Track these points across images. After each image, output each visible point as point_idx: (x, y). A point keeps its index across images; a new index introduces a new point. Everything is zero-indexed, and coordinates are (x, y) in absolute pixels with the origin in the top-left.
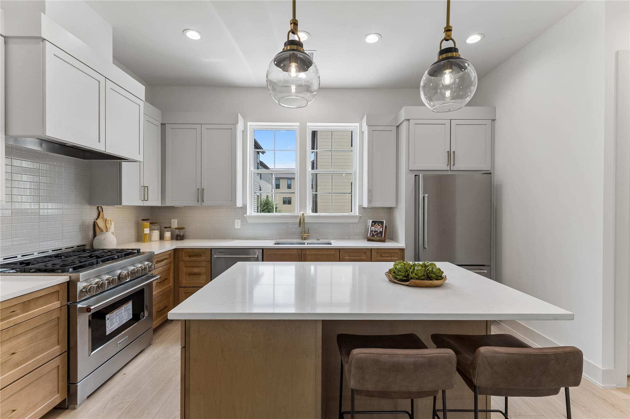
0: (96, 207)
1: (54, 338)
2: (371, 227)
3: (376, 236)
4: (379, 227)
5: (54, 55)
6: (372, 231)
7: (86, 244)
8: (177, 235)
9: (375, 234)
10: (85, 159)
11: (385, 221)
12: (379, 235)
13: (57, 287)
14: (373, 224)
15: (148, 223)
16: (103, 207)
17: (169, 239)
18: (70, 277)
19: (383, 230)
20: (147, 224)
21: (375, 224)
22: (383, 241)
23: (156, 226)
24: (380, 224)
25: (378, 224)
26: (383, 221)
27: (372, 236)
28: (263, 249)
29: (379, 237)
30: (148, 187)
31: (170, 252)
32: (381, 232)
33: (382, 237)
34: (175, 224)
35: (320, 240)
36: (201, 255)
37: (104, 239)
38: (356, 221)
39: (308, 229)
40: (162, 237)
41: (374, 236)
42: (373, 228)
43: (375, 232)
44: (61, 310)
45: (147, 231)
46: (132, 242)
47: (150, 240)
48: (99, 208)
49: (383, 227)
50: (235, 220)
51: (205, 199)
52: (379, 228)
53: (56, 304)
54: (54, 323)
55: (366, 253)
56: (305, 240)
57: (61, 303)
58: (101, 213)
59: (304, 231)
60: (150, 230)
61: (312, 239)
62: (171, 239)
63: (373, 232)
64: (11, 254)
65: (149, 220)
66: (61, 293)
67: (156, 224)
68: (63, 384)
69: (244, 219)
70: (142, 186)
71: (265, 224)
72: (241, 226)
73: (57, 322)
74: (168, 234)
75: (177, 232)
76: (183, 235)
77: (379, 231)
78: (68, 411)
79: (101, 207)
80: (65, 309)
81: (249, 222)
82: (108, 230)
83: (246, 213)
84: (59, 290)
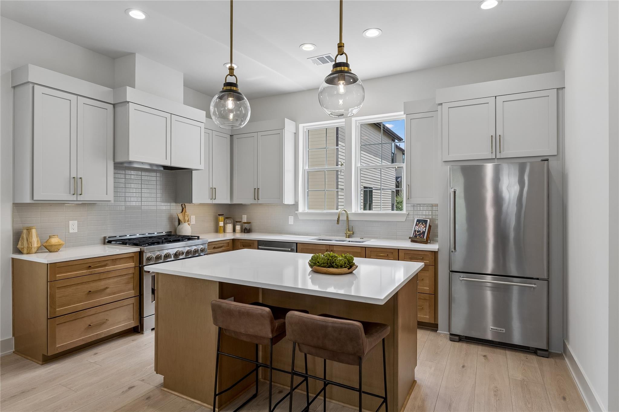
0: (181, 205)
1: (131, 286)
2: (415, 227)
3: (418, 237)
4: (423, 226)
5: (135, 109)
6: (415, 231)
7: (172, 231)
8: (245, 229)
9: (418, 235)
10: (171, 170)
11: (429, 220)
12: (421, 236)
13: (132, 253)
14: (418, 223)
15: (223, 218)
16: (186, 204)
17: (239, 232)
18: (141, 249)
19: (425, 230)
20: (221, 218)
21: (419, 223)
22: (426, 242)
23: (230, 220)
24: (424, 223)
25: (422, 224)
26: (427, 220)
27: (415, 237)
28: (297, 243)
29: (421, 237)
30: (215, 188)
31: (228, 241)
32: (424, 232)
33: (424, 238)
34: (245, 219)
35: (364, 239)
36: (251, 245)
37: (182, 228)
38: (403, 219)
39: (352, 227)
40: (234, 230)
41: (416, 237)
42: (417, 227)
43: (418, 232)
44: (135, 268)
45: (221, 224)
46: (210, 233)
47: (224, 231)
48: (183, 205)
49: (426, 227)
50: (289, 216)
51: (260, 197)
52: (422, 228)
53: (132, 264)
54: (131, 276)
55: (392, 253)
56: (349, 238)
57: (135, 264)
58: (184, 209)
59: (348, 229)
60: (224, 224)
61: (357, 237)
62: (240, 232)
63: (416, 233)
64: (124, 234)
65: (223, 215)
66: (135, 258)
67: (230, 219)
68: (137, 316)
69: (296, 216)
70: (211, 188)
71: (314, 220)
72: (294, 222)
73: (133, 276)
74: (238, 228)
75: (246, 226)
76: (249, 229)
77: (422, 231)
78: (139, 334)
79: (184, 204)
80: (138, 269)
81: (300, 219)
82: (186, 221)
83: (297, 210)
84: (134, 256)
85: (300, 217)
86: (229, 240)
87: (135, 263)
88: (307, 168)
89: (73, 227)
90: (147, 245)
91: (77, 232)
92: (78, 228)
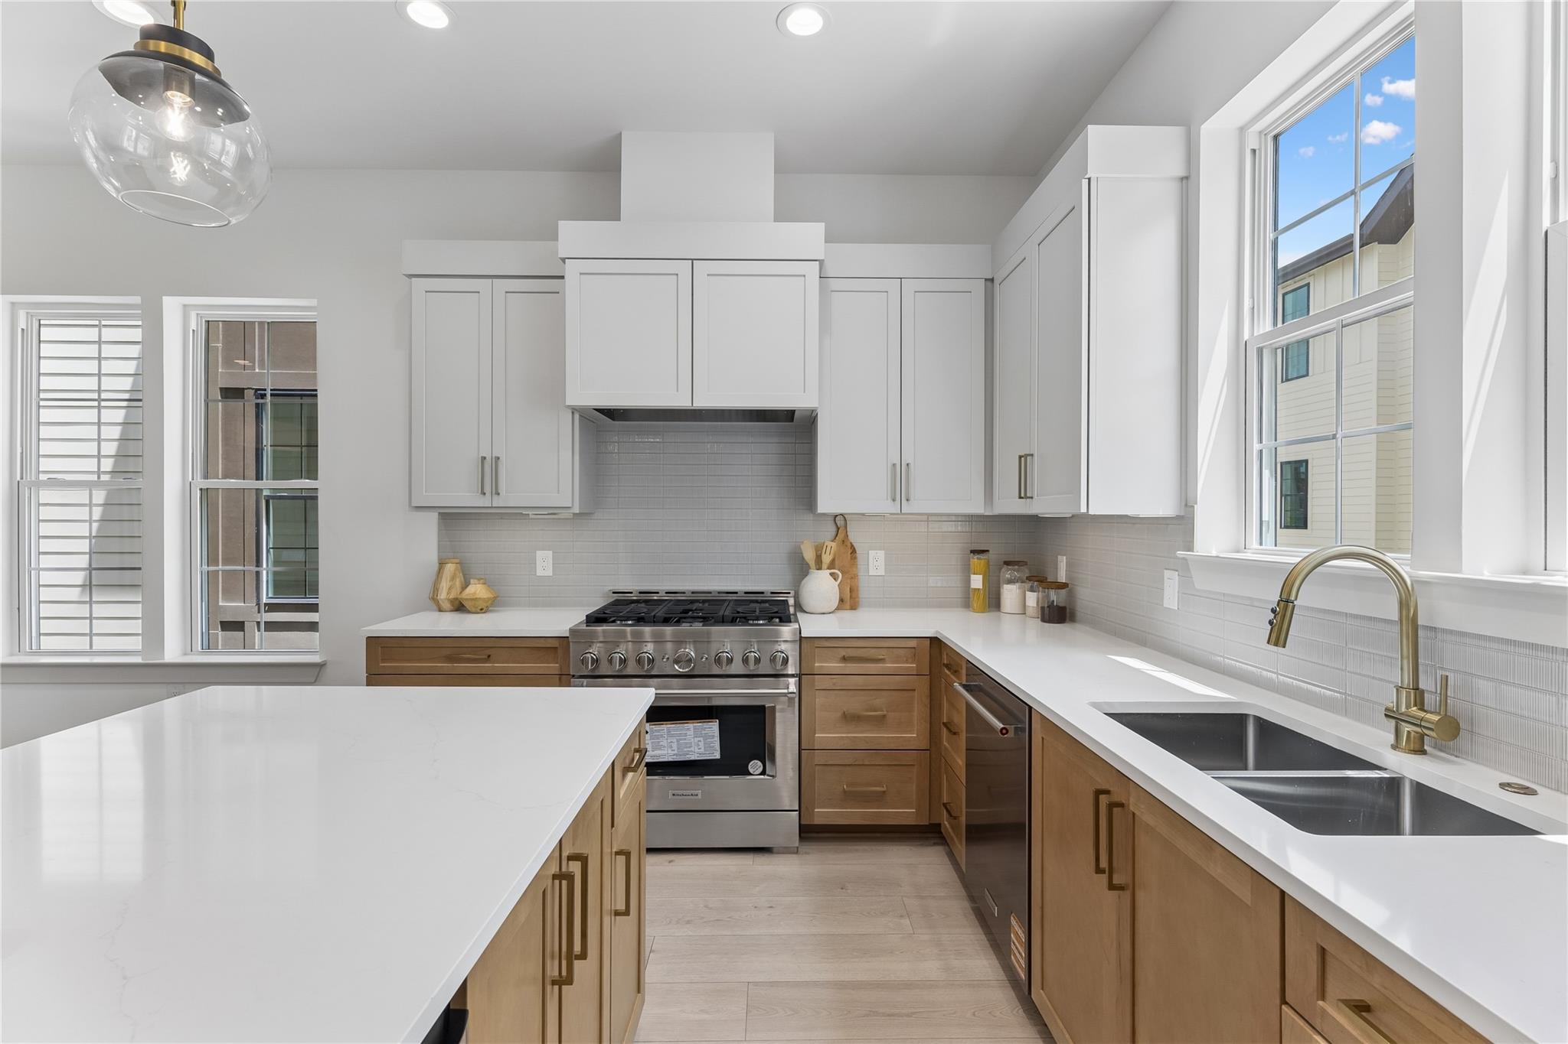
5: (581, 274)
13: (552, 640)
15: (983, 562)
16: (848, 517)
20: (978, 562)
23: (1016, 571)
28: (1030, 709)
31: (913, 643)
34: (1062, 570)
44: (560, 679)
45: (976, 582)
48: (838, 519)
50: (1166, 572)
53: (552, 667)
57: (561, 669)
58: (841, 531)
65: (987, 551)
66: (560, 652)
67: (1018, 568)
69: (1185, 572)
70: (893, 465)
72: (1179, 601)
74: (1031, 599)
79: (843, 516)
81: (1197, 586)
82: (825, 566)
83: (1190, 548)
84: (557, 648)
85: (1202, 581)
86: (915, 640)
87: (560, 665)
88: (1265, 325)
89: (544, 563)
90: (630, 622)
91: (551, 575)
92: (553, 567)
